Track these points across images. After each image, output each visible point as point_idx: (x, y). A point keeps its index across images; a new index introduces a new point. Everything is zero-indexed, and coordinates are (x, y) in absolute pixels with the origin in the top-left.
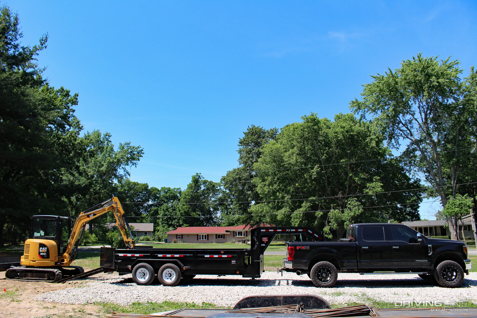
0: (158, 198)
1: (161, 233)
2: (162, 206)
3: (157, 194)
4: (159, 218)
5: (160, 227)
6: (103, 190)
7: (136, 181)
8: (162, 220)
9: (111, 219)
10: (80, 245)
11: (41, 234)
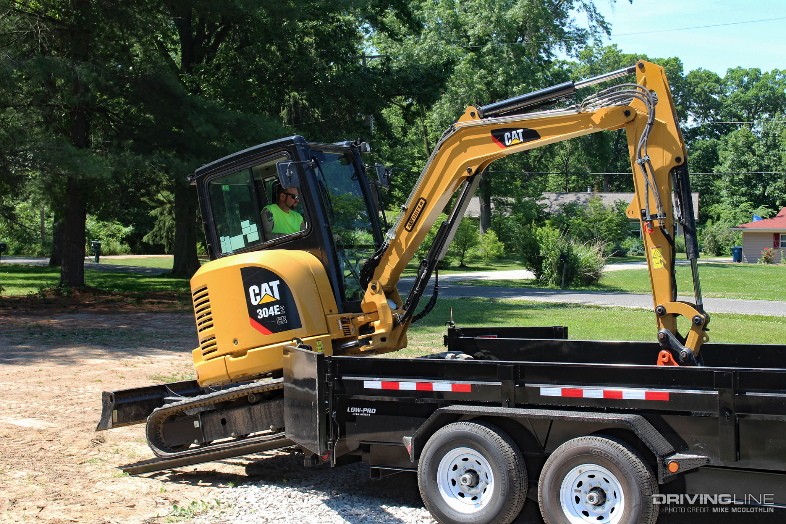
0: (718, 106)
1: (727, 225)
2: (732, 134)
3: (712, 92)
4: (719, 177)
5: (724, 206)
6: (517, 85)
7: (639, 53)
8: (731, 181)
9: (561, 180)
10: (445, 266)
11: (245, 238)
